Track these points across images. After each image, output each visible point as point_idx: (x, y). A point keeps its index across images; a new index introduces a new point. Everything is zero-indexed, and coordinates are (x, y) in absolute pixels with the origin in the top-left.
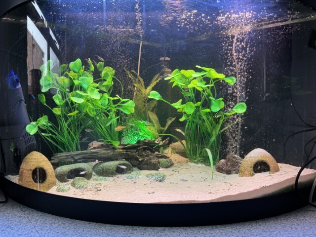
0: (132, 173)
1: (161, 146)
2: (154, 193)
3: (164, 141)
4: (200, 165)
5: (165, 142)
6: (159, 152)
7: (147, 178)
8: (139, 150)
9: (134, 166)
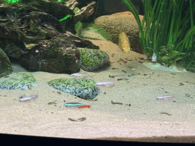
0: (11, 76)
1: (79, 18)
2: (83, 119)
3: (85, 8)
4: (174, 69)
5: (87, 10)
6: (74, 32)
7: (52, 88)
8: (29, 20)
9: (14, 61)
